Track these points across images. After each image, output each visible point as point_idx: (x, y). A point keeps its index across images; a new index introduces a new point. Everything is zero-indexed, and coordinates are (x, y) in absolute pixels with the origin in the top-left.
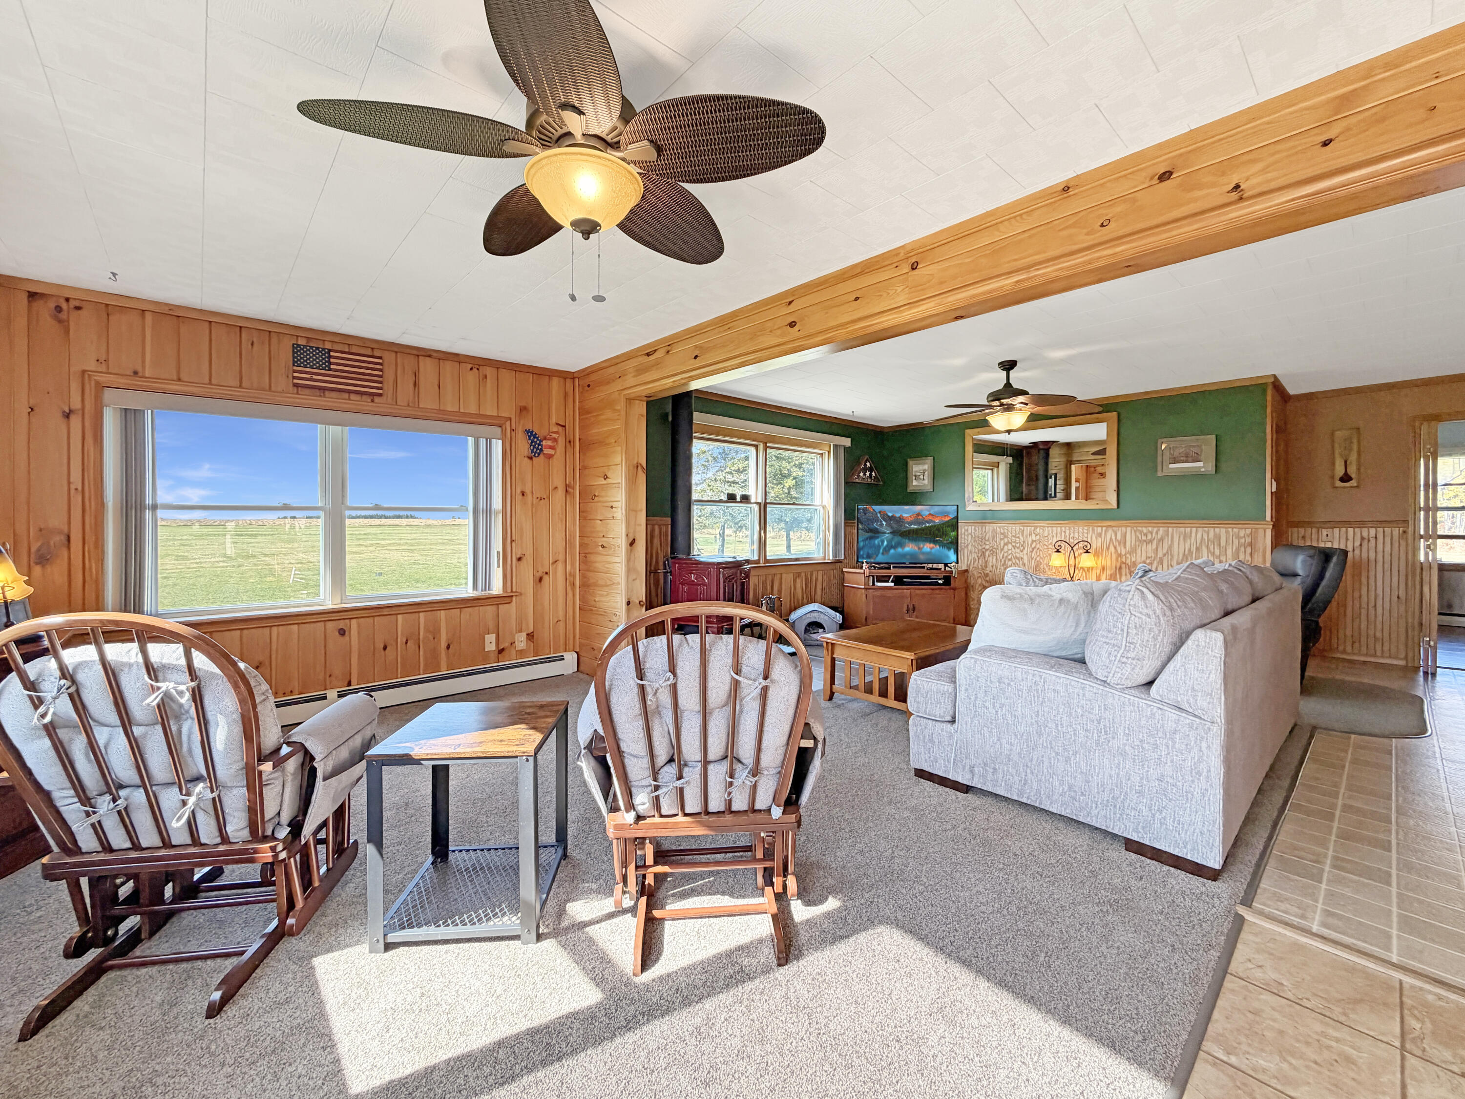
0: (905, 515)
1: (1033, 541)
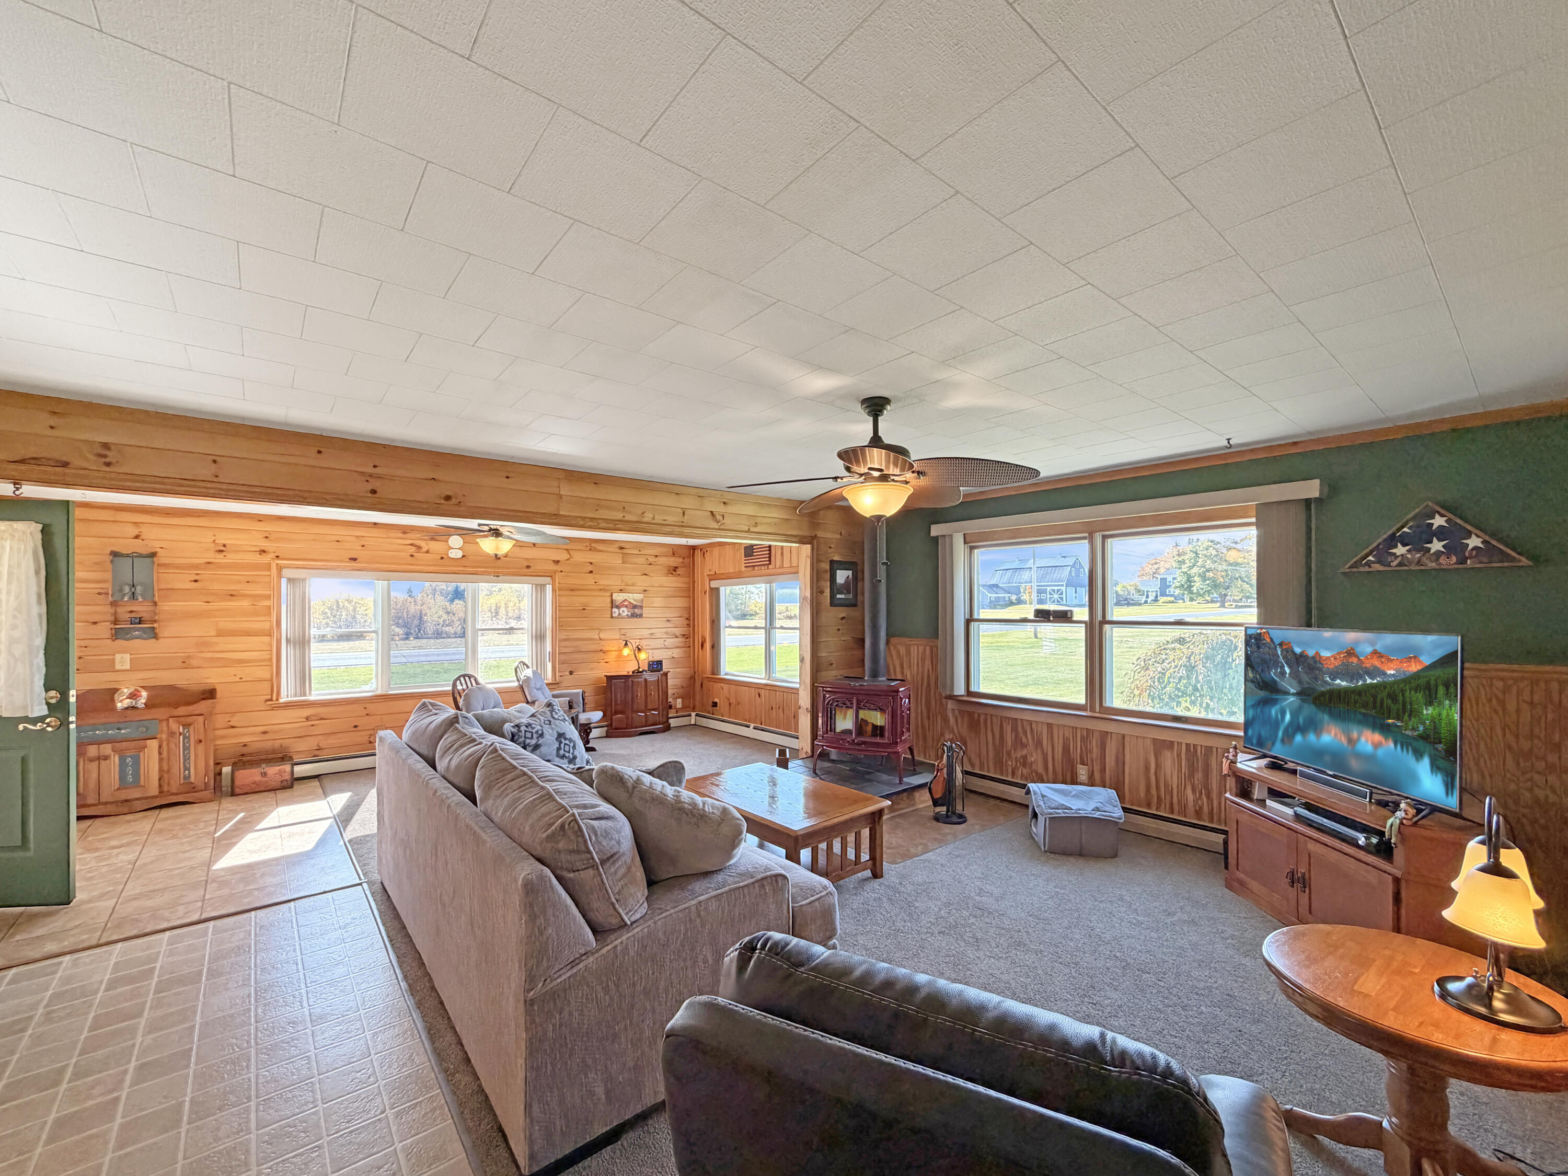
0: (1325, 654)
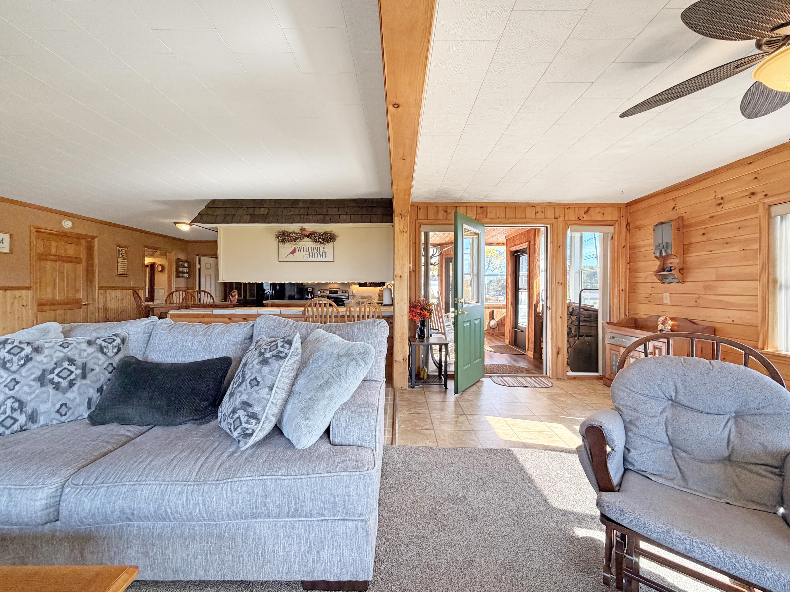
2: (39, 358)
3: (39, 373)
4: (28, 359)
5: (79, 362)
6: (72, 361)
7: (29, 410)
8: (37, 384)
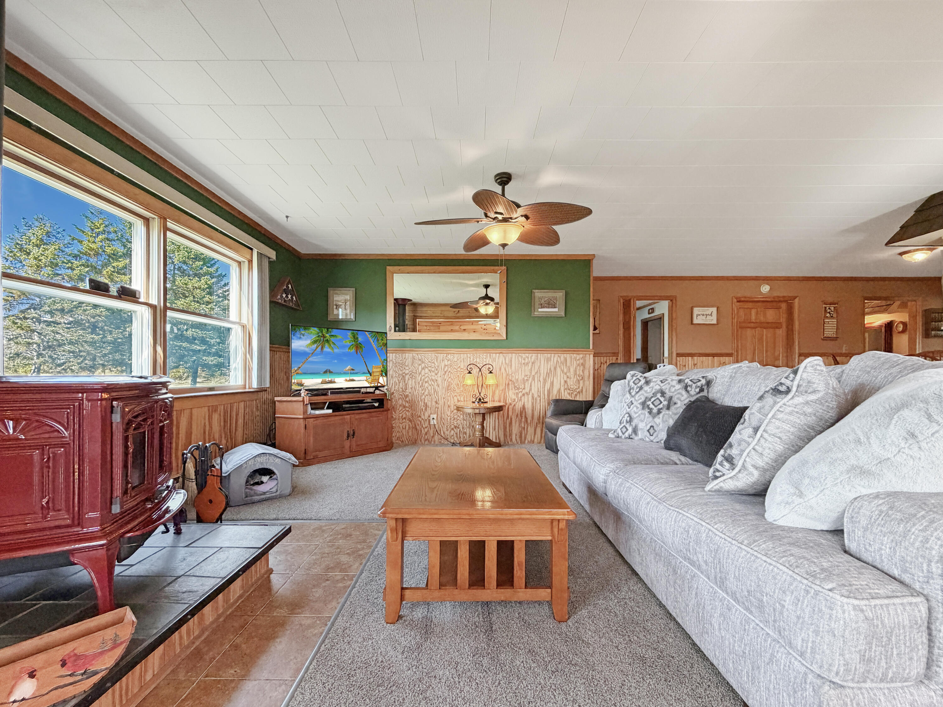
1: (445, 366)
2: (646, 388)
3: (643, 399)
4: (641, 388)
5: (668, 394)
6: (663, 393)
7: (634, 424)
8: (640, 407)
